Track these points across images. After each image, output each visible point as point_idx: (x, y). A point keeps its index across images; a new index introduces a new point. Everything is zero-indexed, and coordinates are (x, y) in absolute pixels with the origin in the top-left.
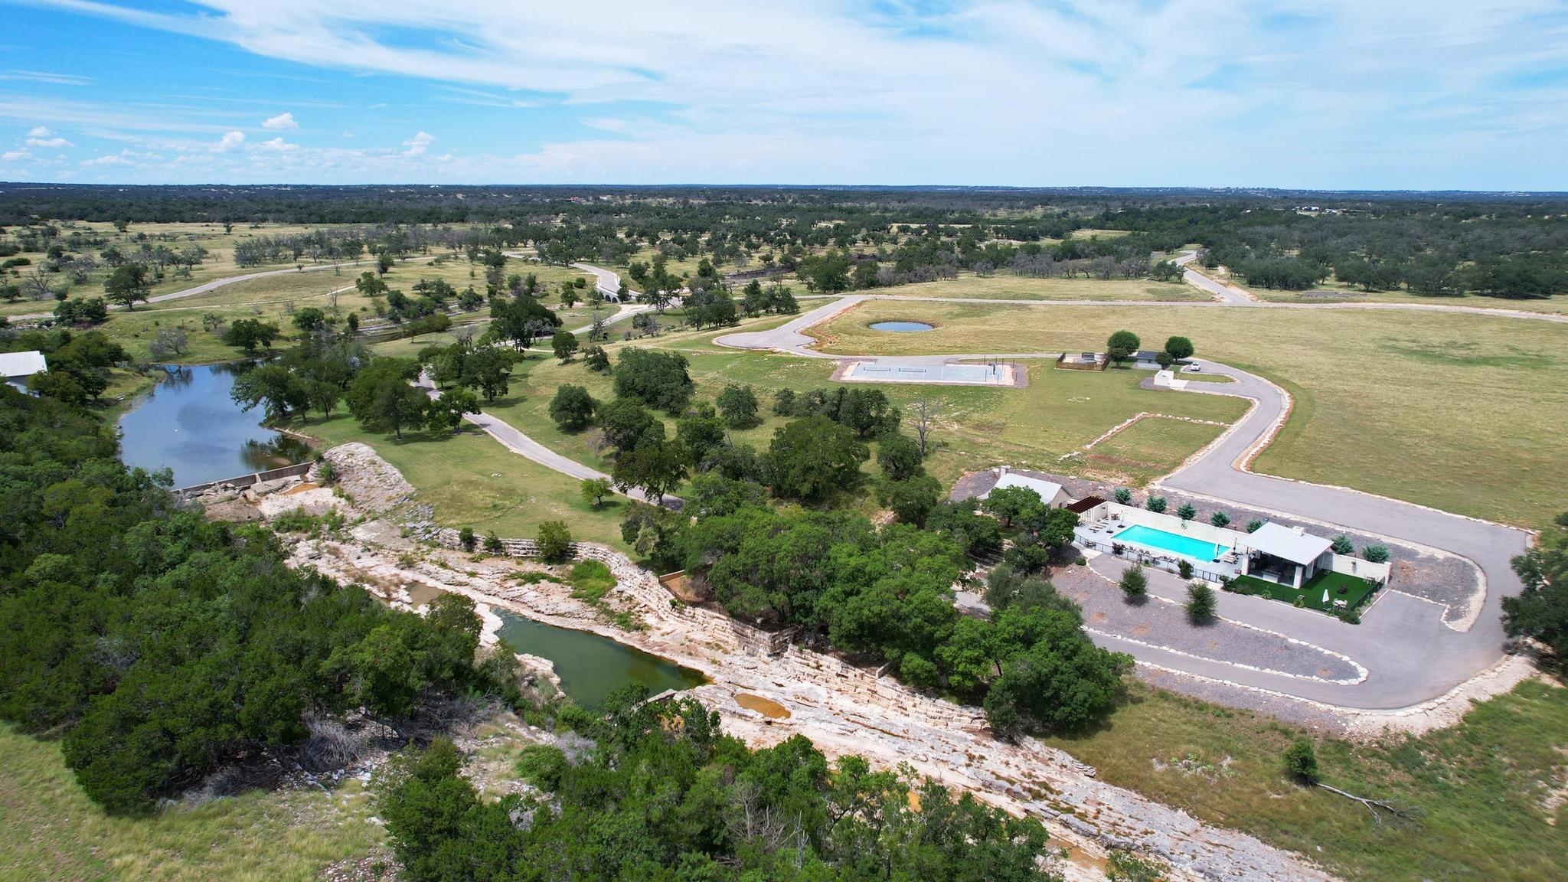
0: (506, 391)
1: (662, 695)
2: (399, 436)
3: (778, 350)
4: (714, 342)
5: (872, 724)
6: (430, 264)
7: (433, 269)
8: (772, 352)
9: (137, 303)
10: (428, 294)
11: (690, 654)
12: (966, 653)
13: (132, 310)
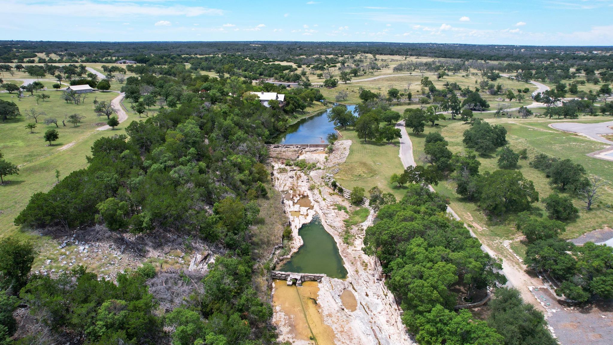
0: (423, 131)
1: (318, 275)
2: (365, 141)
3: (581, 134)
4: (549, 125)
5: (379, 336)
6: (463, 76)
7: (463, 78)
8: (577, 135)
9: (348, 82)
10: (448, 88)
11: (352, 263)
12: (427, 326)
13: (346, 84)
